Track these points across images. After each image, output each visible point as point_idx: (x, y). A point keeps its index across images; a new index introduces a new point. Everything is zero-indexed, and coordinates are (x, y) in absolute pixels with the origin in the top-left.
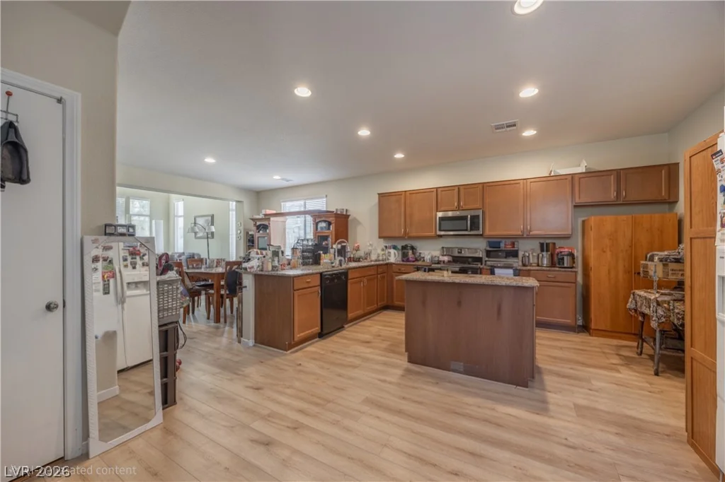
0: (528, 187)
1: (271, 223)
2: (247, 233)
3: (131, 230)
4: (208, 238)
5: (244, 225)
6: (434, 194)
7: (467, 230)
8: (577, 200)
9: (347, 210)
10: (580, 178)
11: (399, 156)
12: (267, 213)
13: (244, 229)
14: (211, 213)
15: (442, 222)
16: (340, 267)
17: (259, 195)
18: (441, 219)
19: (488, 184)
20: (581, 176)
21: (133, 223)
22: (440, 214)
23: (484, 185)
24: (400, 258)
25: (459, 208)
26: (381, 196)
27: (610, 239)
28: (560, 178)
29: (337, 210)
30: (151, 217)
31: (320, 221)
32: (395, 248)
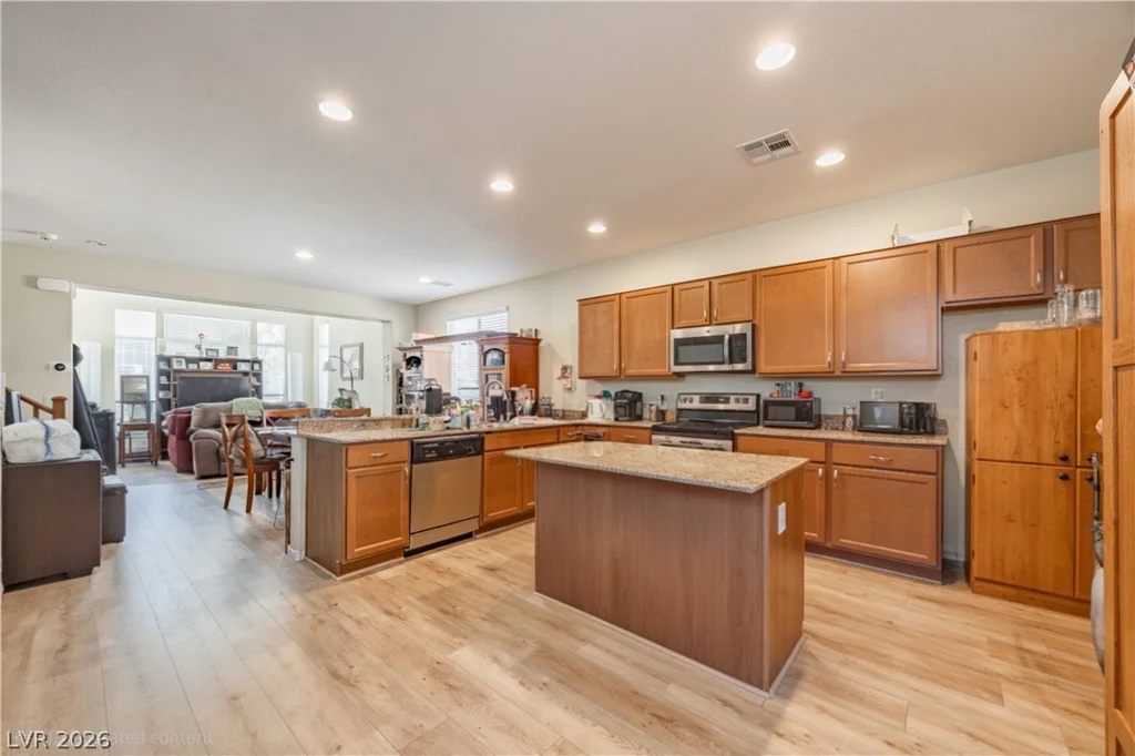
0: (844, 275)
1: (424, 354)
2: (398, 371)
3: (256, 366)
4: (352, 379)
5: (393, 358)
6: (669, 294)
7: (723, 363)
8: (949, 296)
9: (536, 331)
10: (955, 249)
11: (597, 228)
12: (420, 338)
13: (394, 365)
14: (359, 341)
15: (681, 348)
16: (465, 430)
17: (417, 311)
18: (679, 342)
19: (764, 273)
20: (959, 243)
21: (260, 357)
22: (678, 334)
23: (757, 276)
24: (611, 415)
25: (710, 321)
26: (583, 303)
27: (1019, 379)
28: (912, 250)
29: (522, 330)
30: (287, 347)
31: (489, 351)
32: (606, 395)
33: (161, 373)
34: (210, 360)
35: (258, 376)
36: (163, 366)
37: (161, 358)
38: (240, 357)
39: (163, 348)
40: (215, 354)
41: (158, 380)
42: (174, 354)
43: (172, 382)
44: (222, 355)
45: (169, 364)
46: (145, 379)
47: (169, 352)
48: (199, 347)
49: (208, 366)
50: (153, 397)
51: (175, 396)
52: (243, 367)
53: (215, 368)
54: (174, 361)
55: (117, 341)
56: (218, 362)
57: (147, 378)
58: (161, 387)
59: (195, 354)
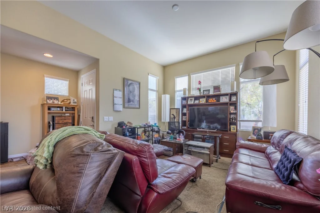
21: (236, 91)
33: (183, 106)
34: (203, 97)
35: (235, 104)
36: (184, 103)
37: (183, 98)
38: (223, 92)
40: (207, 93)
44: (211, 93)
45: (187, 101)
48: (199, 89)
49: (203, 101)
52: (224, 100)
53: (207, 101)
54: (189, 99)
56: (209, 97)
58: (183, 114)
59: (197, 94)
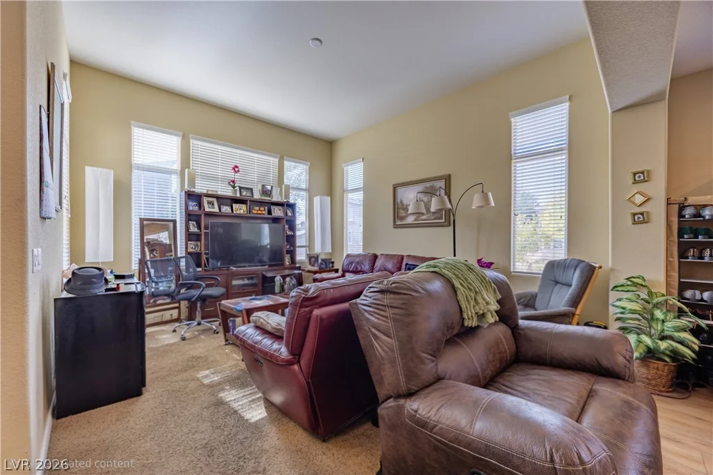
3: (289, 212)
21: (292, 201)
33: (190, 216)
36: (193, 207)
37: (190, 196)
38: (274, 199)
39: (192, 182)
40: (249, 194)
41: (187, 228)
42: (205, 192)
43: (203, 231)
44: (257, 196)
45: (200, 205)
46: (171, 225)
47: (200, 188)
48: (232, 184)
49: (240, 209)
50: (181, 252)
51: (206, 248)
52: (277, 212)
53: (249, 211)
54: (205, 200)
55: (135, 173)
56: (252, 204)
57: (174, 222)
58: (190, 236)
59: (227, 191)
